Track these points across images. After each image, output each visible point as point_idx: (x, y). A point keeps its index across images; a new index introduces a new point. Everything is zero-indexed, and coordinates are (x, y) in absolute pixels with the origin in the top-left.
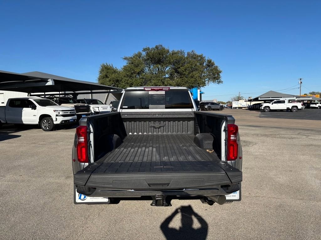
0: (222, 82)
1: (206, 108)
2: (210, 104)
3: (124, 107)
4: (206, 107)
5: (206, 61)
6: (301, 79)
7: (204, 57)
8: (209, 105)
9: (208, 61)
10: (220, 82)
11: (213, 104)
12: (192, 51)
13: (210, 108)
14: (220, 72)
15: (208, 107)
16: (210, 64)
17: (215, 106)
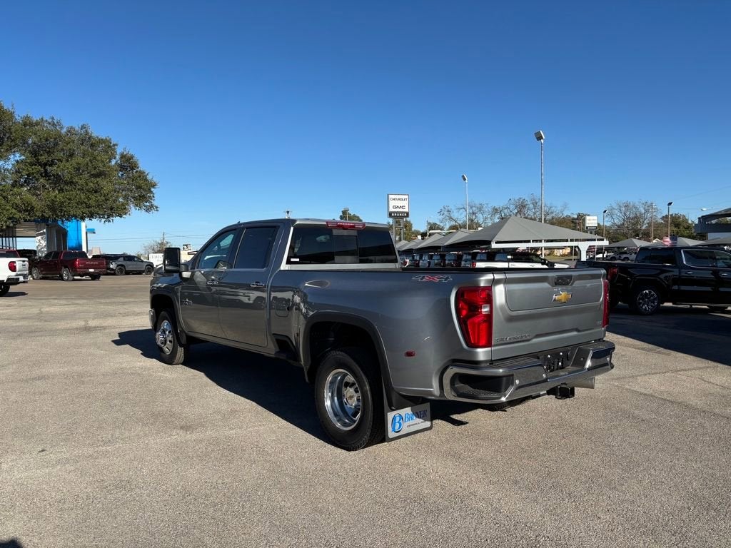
0: (156, 207)
1: (112, 269)
2: (121, 259)
3: (292, 260)
4: (111, 266)
5: (118, 157)
6: (288, 212)
7: (114, 145)
8: (121, 261)
9: (123, 156)
10: (152, 206)
11: (130, 258)
12: (83, 127)
13: (122, 268)
14: (154, 186)
15: (118, 266)
16: (128, 164)
17: (135, 263)
